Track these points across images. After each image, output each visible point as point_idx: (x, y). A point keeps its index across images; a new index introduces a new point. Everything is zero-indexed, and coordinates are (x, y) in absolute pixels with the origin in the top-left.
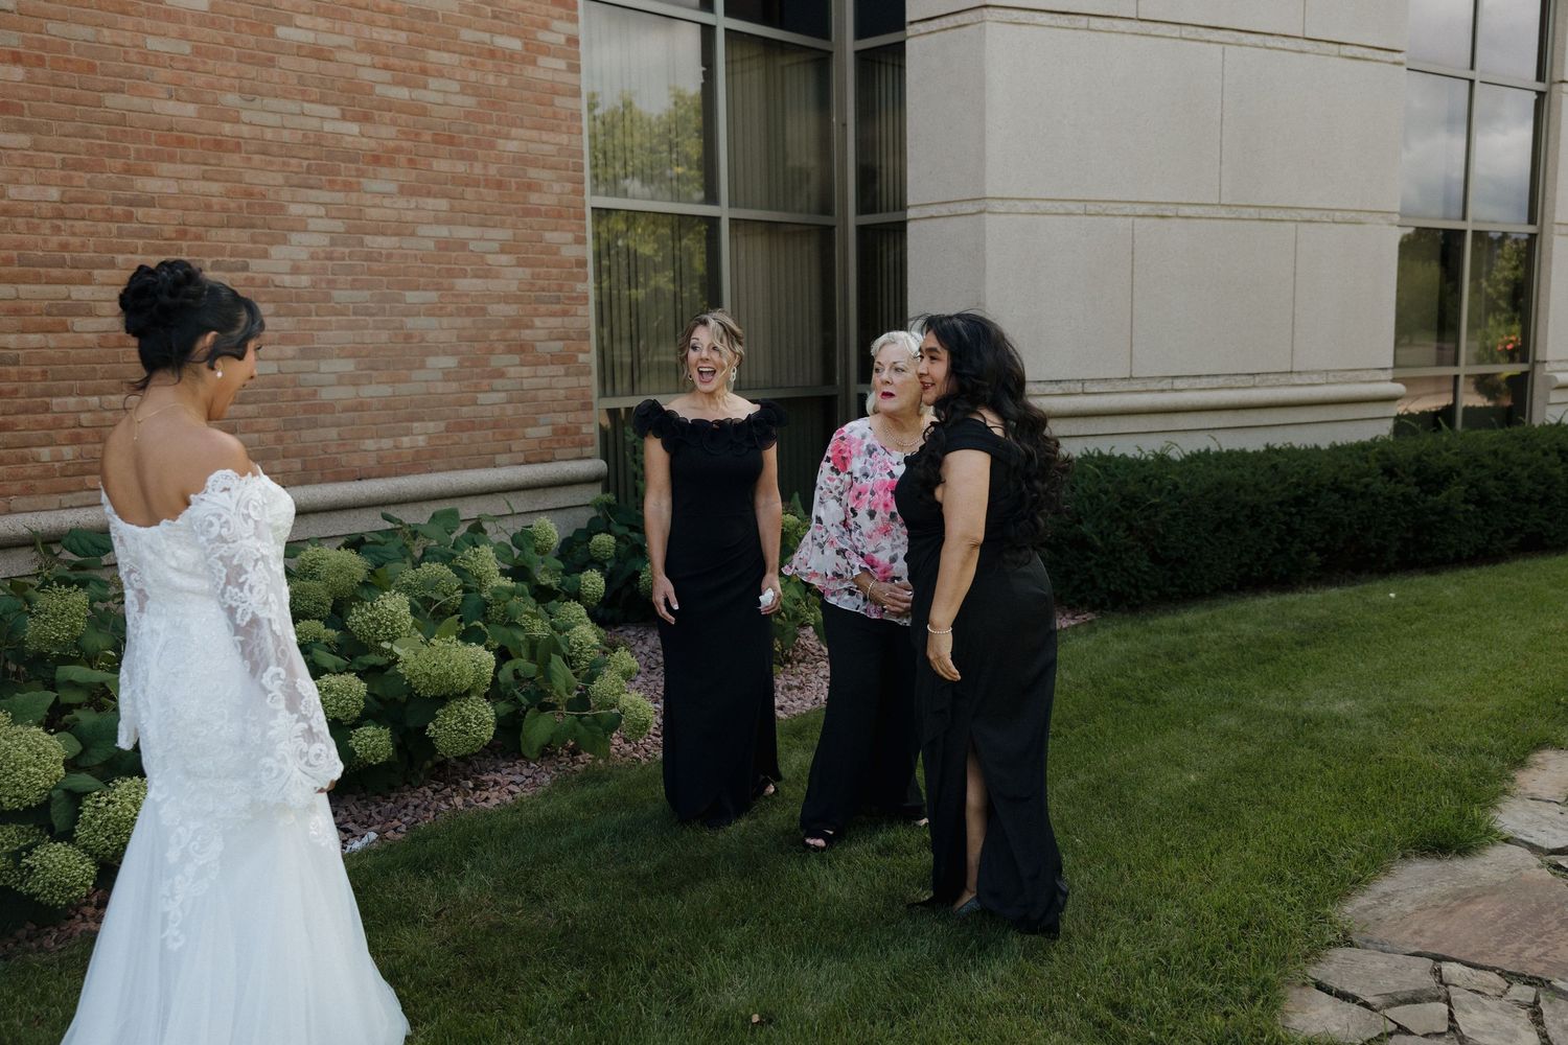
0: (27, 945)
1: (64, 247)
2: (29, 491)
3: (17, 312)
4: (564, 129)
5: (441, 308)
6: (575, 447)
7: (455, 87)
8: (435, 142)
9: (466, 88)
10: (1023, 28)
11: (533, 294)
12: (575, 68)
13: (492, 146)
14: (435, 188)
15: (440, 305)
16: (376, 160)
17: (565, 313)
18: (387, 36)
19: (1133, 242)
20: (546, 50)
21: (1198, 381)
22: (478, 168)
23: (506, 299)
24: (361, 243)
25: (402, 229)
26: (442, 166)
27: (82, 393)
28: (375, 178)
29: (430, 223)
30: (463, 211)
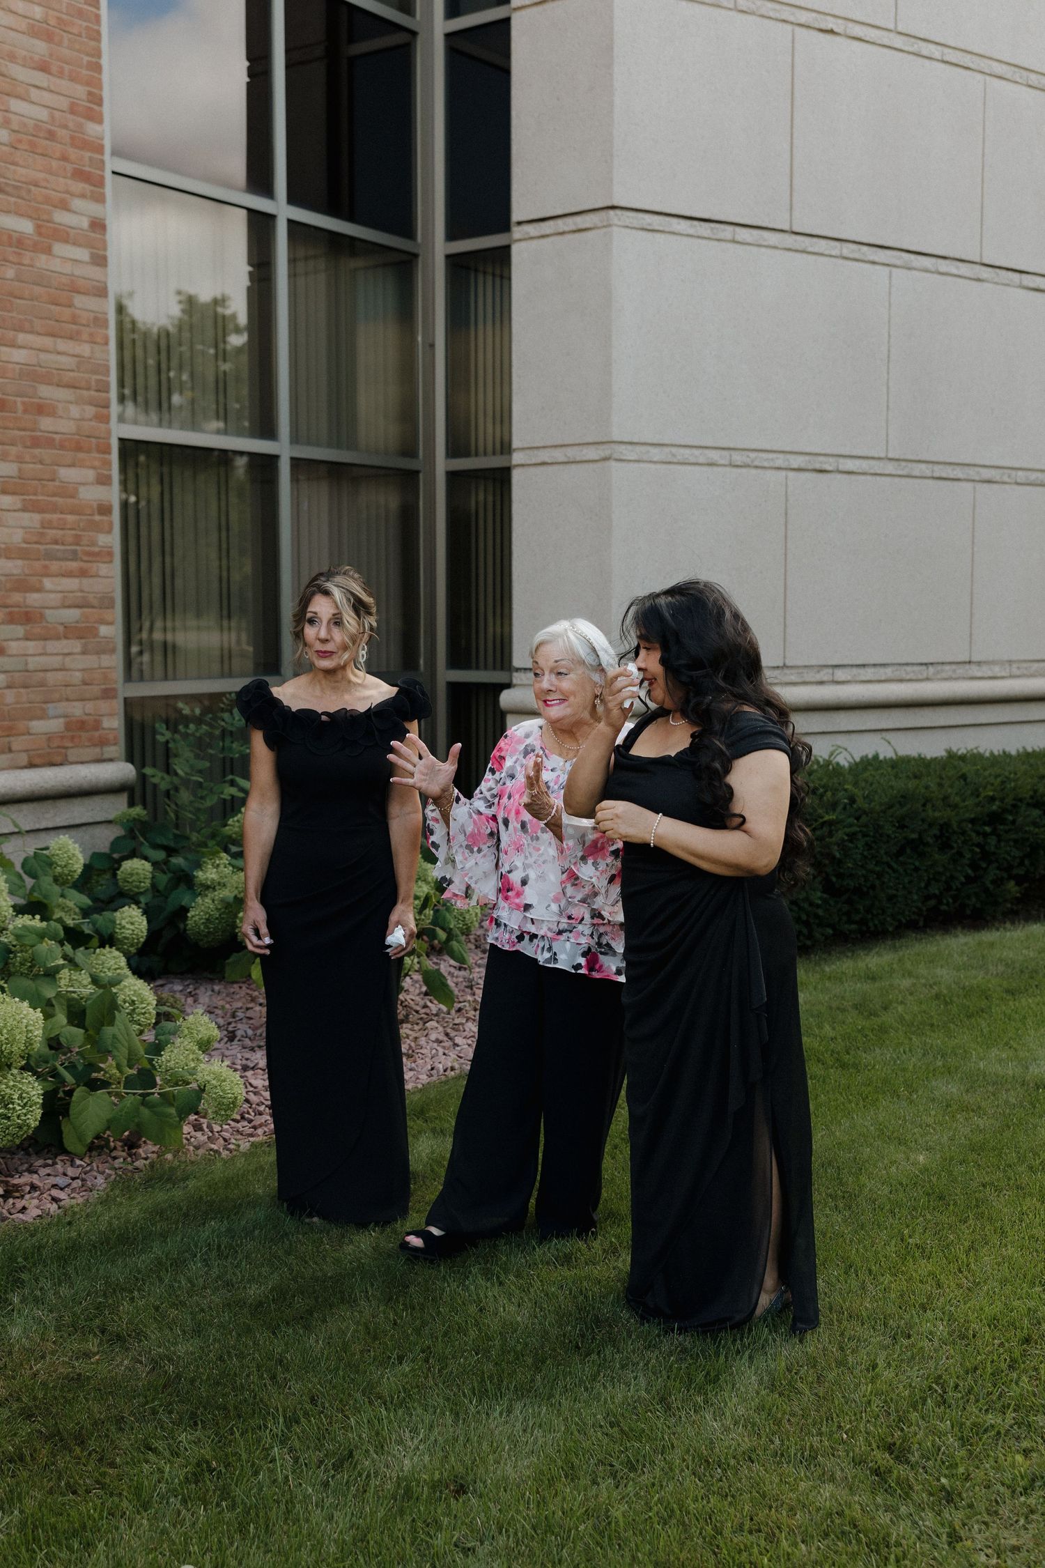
4: (85, 337)
6: (95, 745)
10: (658, 235)
11: (41, 547)
12: (100, 260)
17: (83, 573)
19: (787, 500)
20: (64, 236)
21: (861, 671)
23: (7, 552)
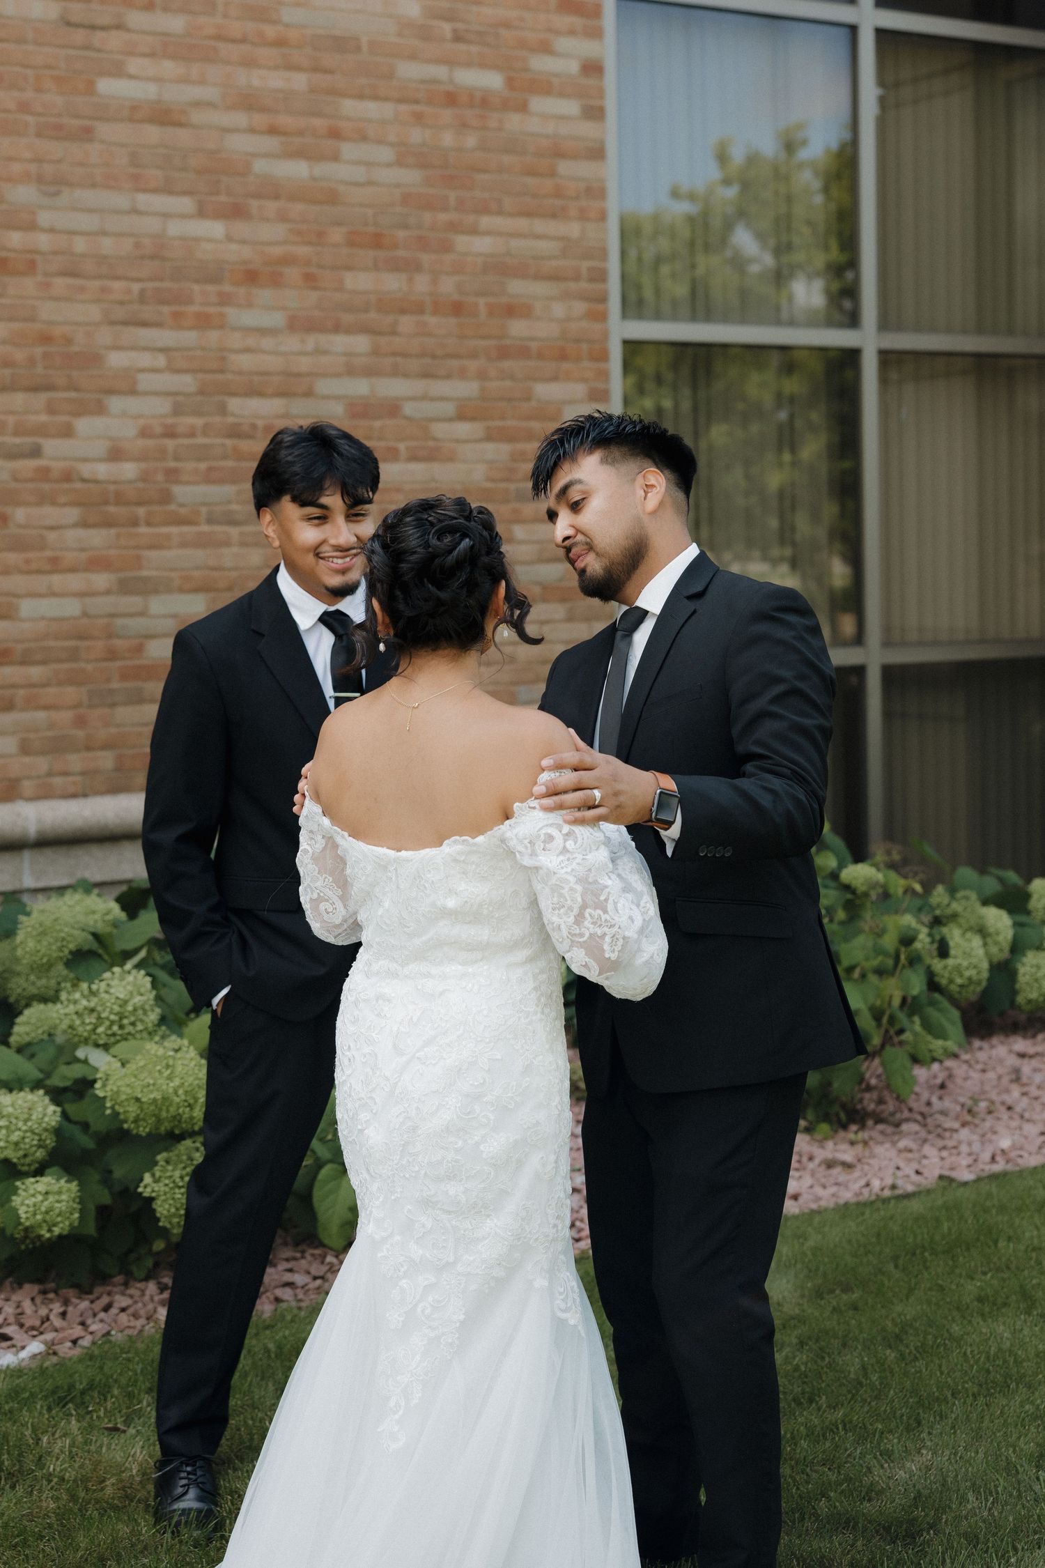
4: (573, 212)
7: (385, 154)
8: (351, 244)
9: (406, 156)
12: (595, 112)
13: (446, 247)
14: (347, 318)
16: (251, 277)
18: (276, 81)
20: (544, 86)
22: (422, 284)
24: (222, 410)
25: (292, 385)
26: (360, 282)
28: (250, 305)
29: (338, 375)
30: (394, 354)
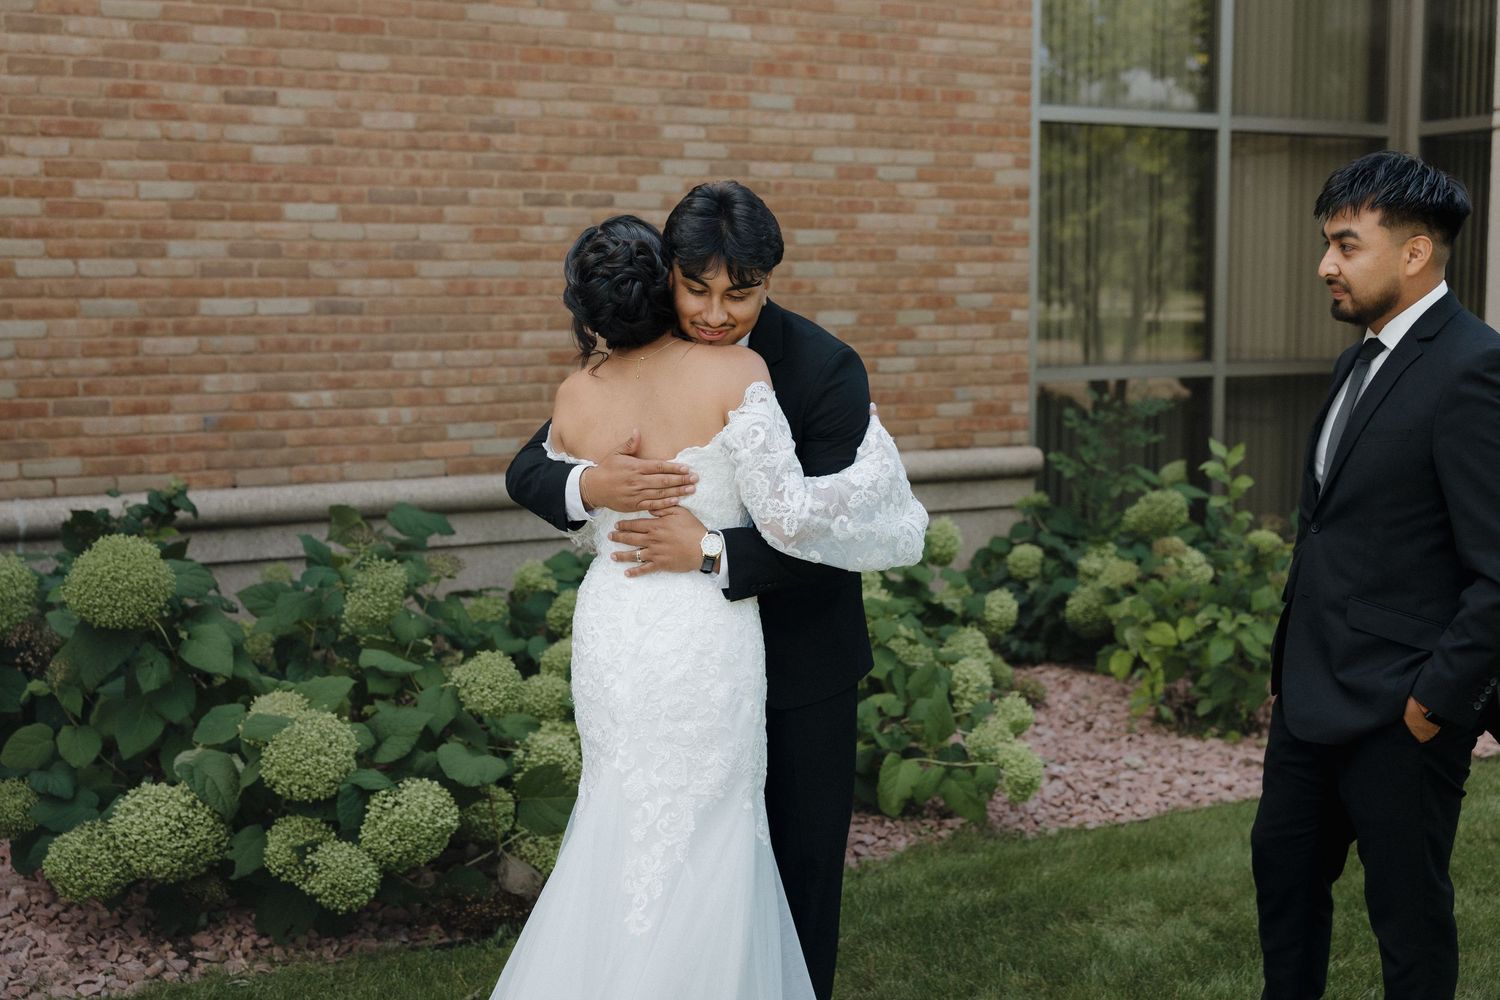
0: (307, 953)
1: (416, 180)
2: (363, 457)
3: (364, 254)
4: (1007, 21)
5: (839, 252)
6: (1002, 430)
8: (842, 44)
11: (956, 234)
13: (913, 47)
14: (839, 101)
15: (837, 247)
16: (769, 69)
17: (997, 258)
22: (894, 75)
23: (921, 239)
24: (746, 172)
25: (797, 153)
26: (848, 73)
27: (426, 347)
28: (767, 91)
29: (831, 145)
30: (875, 130)
